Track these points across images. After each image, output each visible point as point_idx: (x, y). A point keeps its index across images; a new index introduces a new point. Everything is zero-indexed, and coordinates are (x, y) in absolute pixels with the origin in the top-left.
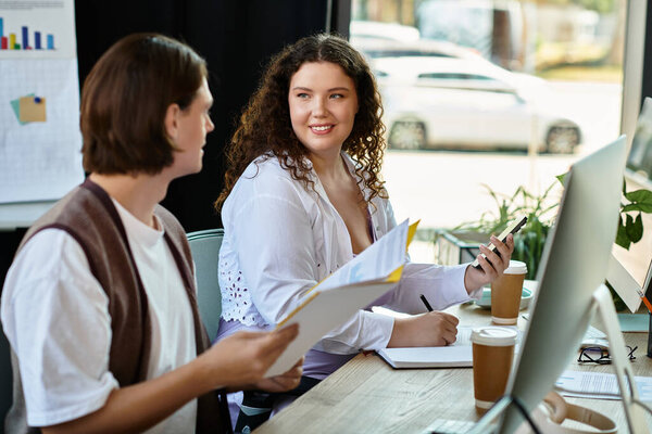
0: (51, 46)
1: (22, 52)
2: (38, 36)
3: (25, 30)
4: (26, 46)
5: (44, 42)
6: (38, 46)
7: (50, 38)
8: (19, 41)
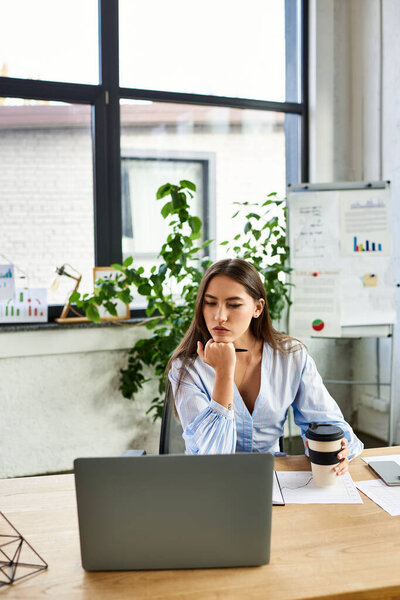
0: (380, 249)
1: (365, 252)
2: (373, 245)
3: (367, 242)
4: (368, 249)
5: (377, 248)
6: (374, 249)
7: (380, 246)
8: (365, 247)
